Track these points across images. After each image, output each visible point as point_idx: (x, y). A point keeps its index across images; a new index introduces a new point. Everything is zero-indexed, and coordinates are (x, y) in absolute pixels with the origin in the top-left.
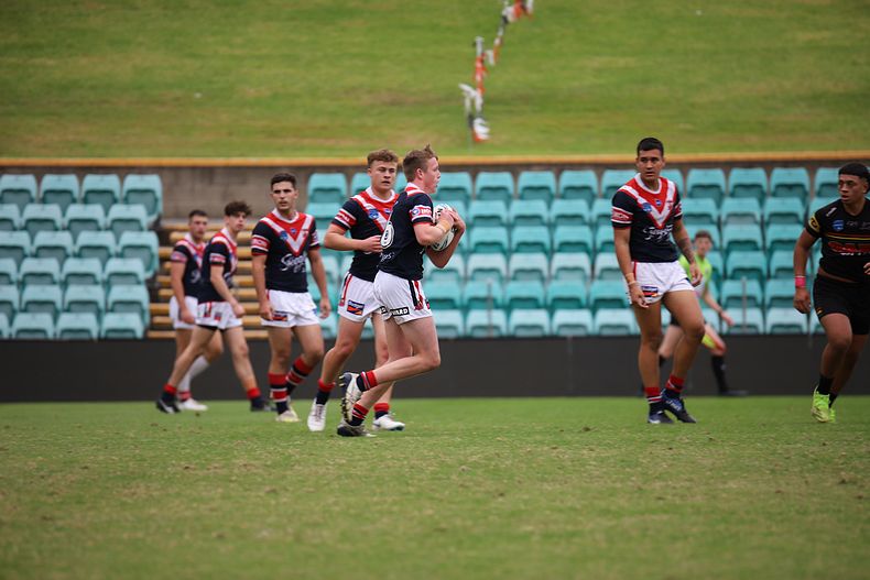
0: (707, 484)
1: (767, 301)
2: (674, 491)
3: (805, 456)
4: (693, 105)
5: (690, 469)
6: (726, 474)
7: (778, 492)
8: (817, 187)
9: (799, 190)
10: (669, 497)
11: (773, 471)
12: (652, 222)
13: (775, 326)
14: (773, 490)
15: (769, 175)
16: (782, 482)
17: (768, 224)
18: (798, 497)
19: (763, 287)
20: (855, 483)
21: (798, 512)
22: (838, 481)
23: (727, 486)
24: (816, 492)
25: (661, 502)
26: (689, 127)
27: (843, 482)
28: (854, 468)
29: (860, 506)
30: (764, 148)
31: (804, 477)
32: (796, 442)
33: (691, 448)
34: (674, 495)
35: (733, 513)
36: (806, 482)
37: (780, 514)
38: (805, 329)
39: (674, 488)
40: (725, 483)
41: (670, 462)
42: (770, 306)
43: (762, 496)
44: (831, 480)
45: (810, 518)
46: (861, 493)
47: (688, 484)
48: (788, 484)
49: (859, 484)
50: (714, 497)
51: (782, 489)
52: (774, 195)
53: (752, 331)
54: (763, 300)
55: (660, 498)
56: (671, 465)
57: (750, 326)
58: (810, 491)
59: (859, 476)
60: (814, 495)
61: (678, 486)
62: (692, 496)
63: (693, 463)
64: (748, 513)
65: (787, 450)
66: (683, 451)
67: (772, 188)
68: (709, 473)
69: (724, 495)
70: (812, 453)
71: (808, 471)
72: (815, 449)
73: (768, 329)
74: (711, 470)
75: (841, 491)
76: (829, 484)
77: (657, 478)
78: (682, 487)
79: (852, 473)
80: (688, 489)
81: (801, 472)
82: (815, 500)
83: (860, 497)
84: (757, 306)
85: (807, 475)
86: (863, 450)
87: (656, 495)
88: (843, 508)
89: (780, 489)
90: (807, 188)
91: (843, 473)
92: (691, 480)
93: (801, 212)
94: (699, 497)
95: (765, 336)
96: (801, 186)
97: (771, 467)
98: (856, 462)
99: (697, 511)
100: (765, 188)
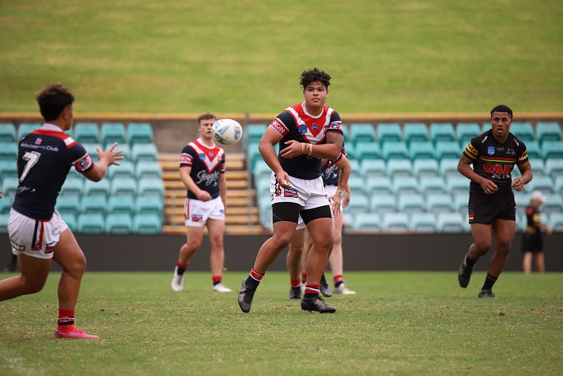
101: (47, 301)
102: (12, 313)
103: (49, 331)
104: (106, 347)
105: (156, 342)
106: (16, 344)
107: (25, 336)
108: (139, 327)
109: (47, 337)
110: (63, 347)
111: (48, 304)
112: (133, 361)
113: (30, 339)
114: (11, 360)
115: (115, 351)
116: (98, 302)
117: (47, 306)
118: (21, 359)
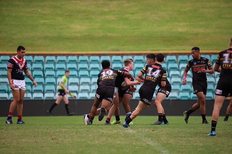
0: (16, 140)
1: (33, 91)
2: (8, 142)
3: (43, 132)
4: (13, 39)
5: (12, 136)
6: (22, 137)
7: (36, 142)
8: (46, 61)
9: (41, 62)
10: (6, 144)
11: (34, 136)
12: (19, 68)
13: (35, 98)
14: (34, 141)
15: (33, 58)
16: (37, 139)
17: (33, 71)
18: (41, 143)
19: (32, 87)
20: (56, 139)
21: (41, 147)
22: (51, 138)
23: (22, 140)
24: (46, 142)
25: (4, 145)
26: (12, 45)
27: (53, 139)
28: (56, 135)
29: (57, 145)
30: (32, 51)
31: (43, 138)
32: (40, 129)
33: (12, 130)
34: (8, 143)
35: (23, 148)
36: (43, 139)
37: (36, 147)
38: (43, 99)
39: (8, 141)
40: (21, 140)
41: (6, 134)
42: (34, 93)
43: (31, 143)
44: (50, 138)
45: (44, 149)
46: (57, 142)
47: (11, 140)
48: (38, 140)
49: (57, 139)
50: (19, 143)
51: (37, 141)
52: (35, 63)
53: (29, 99)
54: (32, 91)
55: (4, 144)
56: (7, 135)
57: (28, 98)
58: (44, 141)
59: (57, 137)
60: (45, 143)
61: (9, 140)
62: (12, 143)
63: (13, 134)
64: (27, 147)
65: (38, 131)
66: (10, 131)
67: (34, 61)
68: (17, 137)
69: (21, 143)
70: (45, 131)
71: (44, 136)
72: (46, 130)
73: (33, 99)
74: (18, 136)
75: (52, 141)
76: (49, 139)
77: (3, 138)
78: (10, 141)
79: (55, 136)
80: (11, 141)
81: (42, 136)
82: (45, 144)
83: (57, 143)
84: (30, 92)
85: (43, 137)
86: (58, 130)
87: (3, 143)
88: (53, 146)
89: (36, 141)
90: (44, 61)
91: (53, 136)
92: (12, 139)
93: (42, 68)
94: (14, 144)
95: (32, 100)
96: (42, 61)
97: (34, 135)
98: (56, 133)
99: (14, 147)
100: (32, 61)
101: (178, 127)
102: (164, 132)
103: (179, 140)
104: (202, 147)
105: (223, 145)
106: (165, 145)
107: (169, 142)
108: (216, 139)
109: (178, 142)
110: (185, 147)
111: (178, 129)
112: (214, 153)
113: (171, 143)
114: (163, 151)
115: (206, 148)
116: (199, 128)
117: (178, 130)
118: (168, 151)
